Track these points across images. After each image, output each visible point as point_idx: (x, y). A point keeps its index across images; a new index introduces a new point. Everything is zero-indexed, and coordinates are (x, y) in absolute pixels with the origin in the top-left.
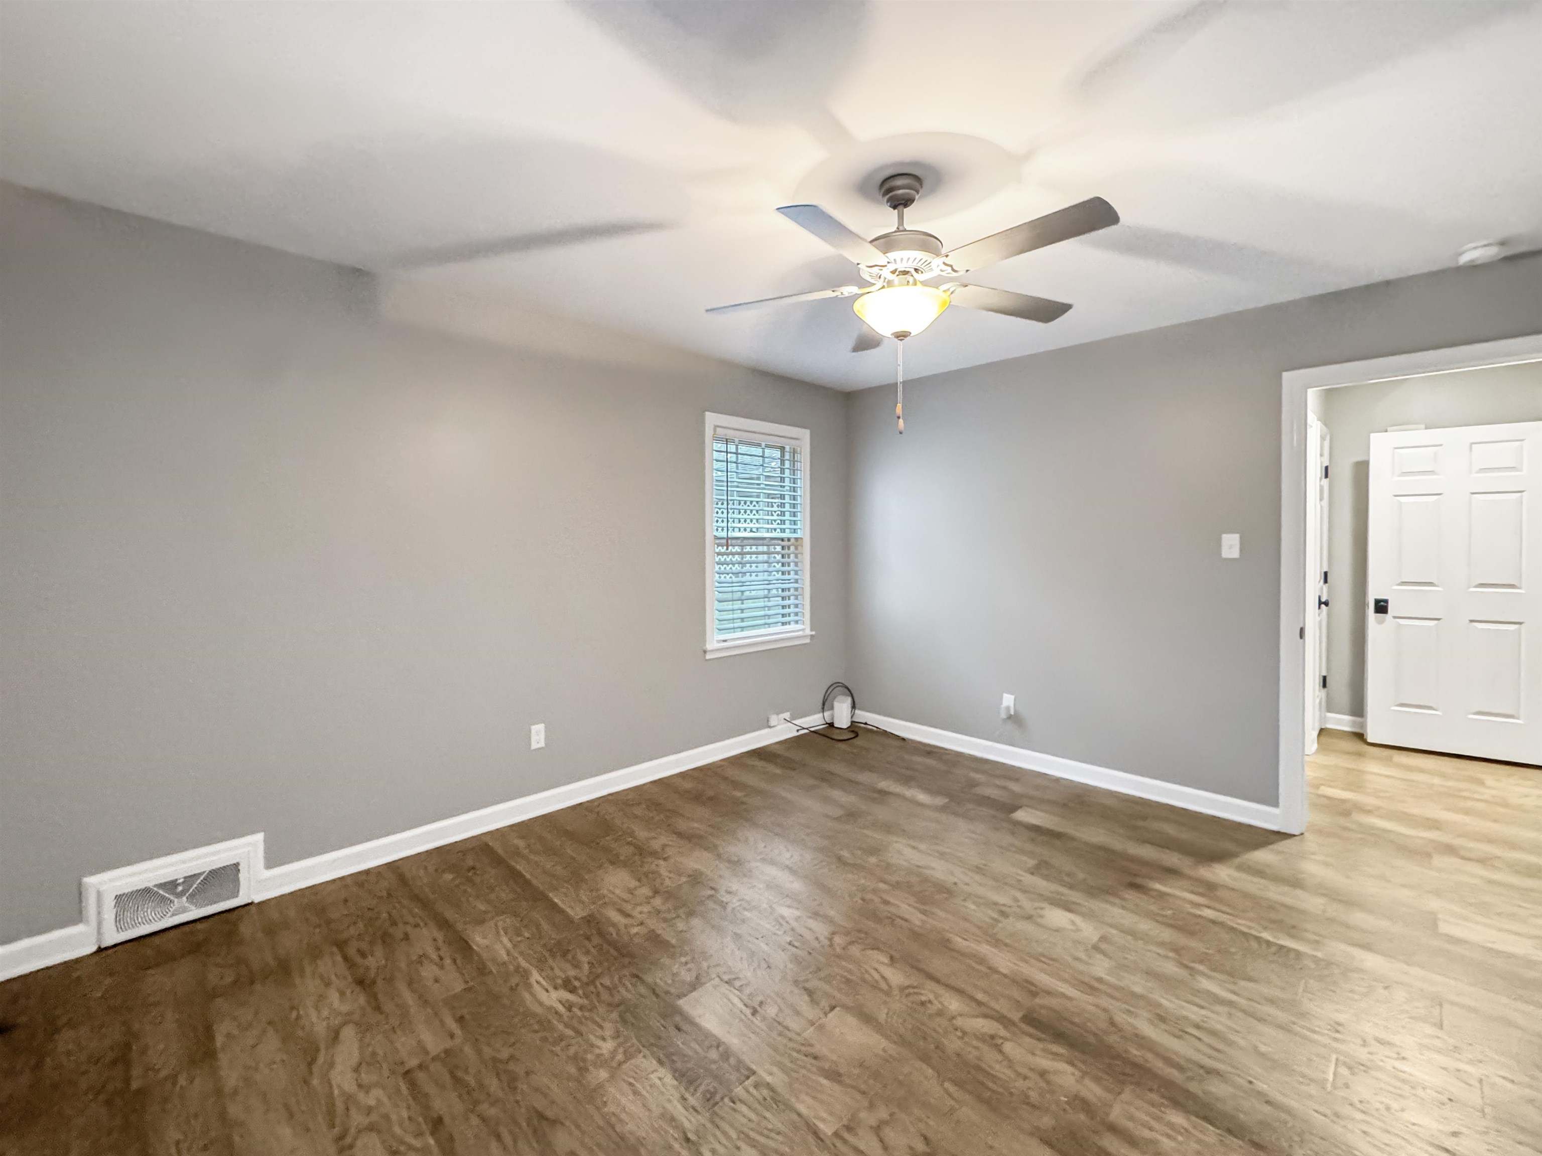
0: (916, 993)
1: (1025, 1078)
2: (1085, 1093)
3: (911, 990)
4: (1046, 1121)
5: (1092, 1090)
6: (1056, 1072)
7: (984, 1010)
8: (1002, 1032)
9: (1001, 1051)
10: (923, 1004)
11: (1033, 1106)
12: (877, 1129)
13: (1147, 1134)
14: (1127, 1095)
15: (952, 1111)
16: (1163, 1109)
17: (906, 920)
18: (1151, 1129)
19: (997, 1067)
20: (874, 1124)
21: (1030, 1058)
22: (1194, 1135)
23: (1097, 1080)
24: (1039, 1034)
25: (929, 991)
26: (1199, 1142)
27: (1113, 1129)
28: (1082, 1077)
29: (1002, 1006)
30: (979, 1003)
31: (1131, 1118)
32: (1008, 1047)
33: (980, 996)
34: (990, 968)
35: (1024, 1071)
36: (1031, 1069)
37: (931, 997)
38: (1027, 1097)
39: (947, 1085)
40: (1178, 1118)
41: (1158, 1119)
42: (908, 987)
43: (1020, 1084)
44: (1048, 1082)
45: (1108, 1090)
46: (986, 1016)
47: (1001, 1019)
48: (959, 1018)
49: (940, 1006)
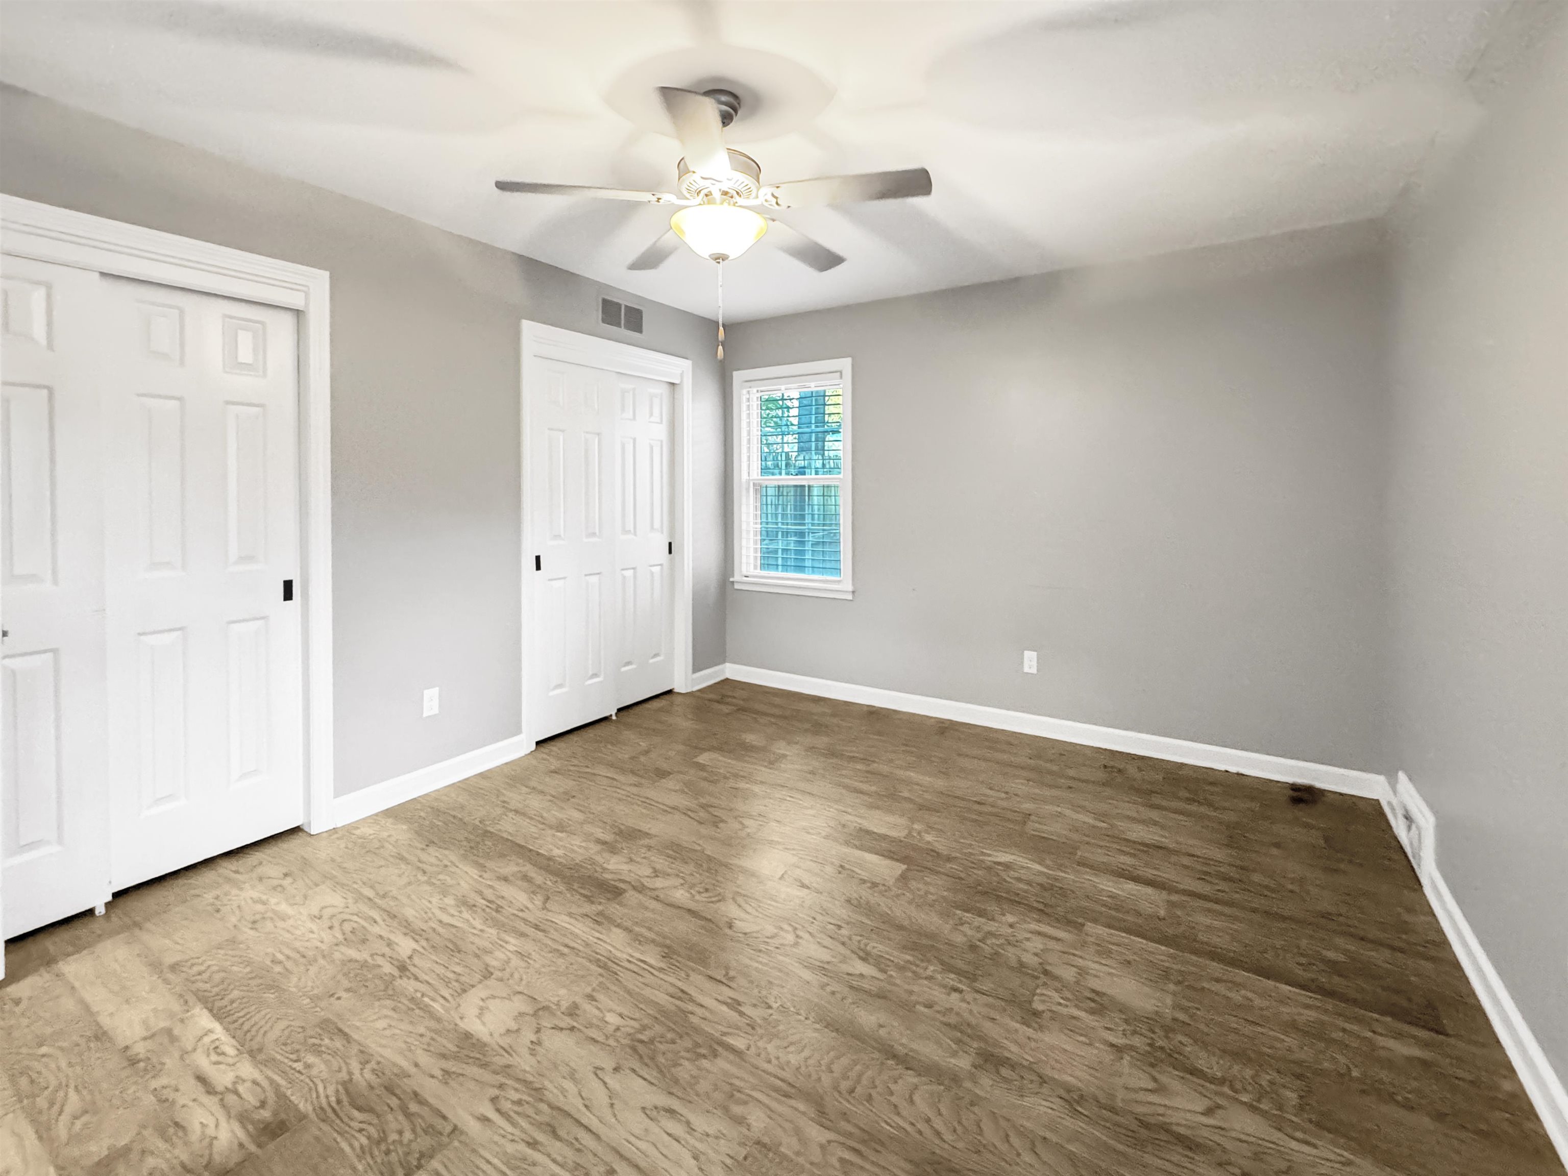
0: (710, 897)
3: (714, 899)
7: (654, 894)
8: (646, 880)
10: (707, 890)
17: (710, 978)
25: (699, 902)
29: (637, 898)
30: (657, 899)
32: (648, 873)
33: (654, 904)
37: (697, 897)
42: (719, 901)
46: (654, 889)
47: (642, 889)
48: (677, 884)
49: (692, 891)
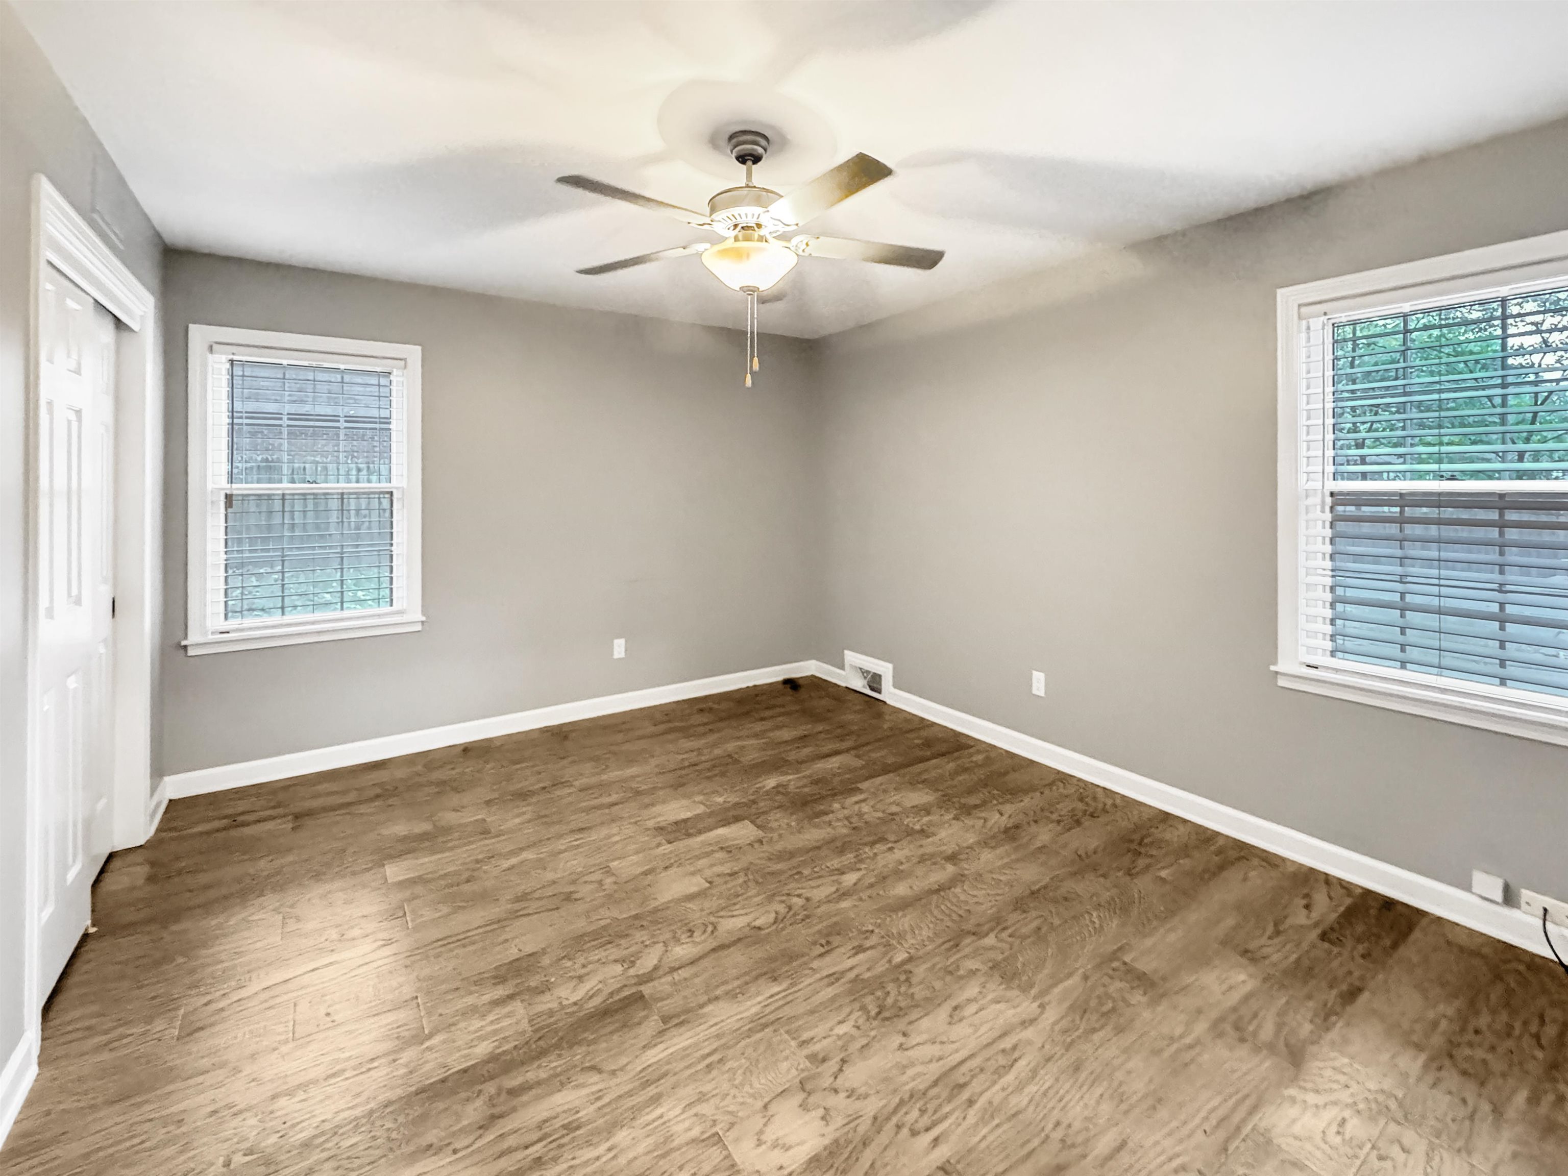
0: (704, 931)
1: (584, 966)
2: (547, 997)
3: (709, 930)
4: (546, 961)
5: (546, 1003)
6: (575, 989)
7: (665, 969)
8: (632, 972)
9: (616, 961)
10: (690, 931)
11: (560, 960)
12: (600, 883)
13: (491, 1017)
14: (525, 1025)
15: (588, 917)
16: (496, 1044)
18: (492, 1022)
19: (604, 954)
20: (603, 883)
21: (599, 977)
22: (465, 1049)
23: (551, 1013)
24: (616, 998)
25: (706, 940)
26: (459, 1049)
27: (511, 997)
28: (560, 1003)
29: (662, 985)
31: (509, 1015)
32: (619, 968)
33: (683, 973)
34: (717, 998)
35: (590, 967)
36: (588, 974)
37: (697, 940)
38: (570, 959)
39: (609, 921)
40: (483, 1049)
41: (495, 1032)
42: (715, 928)
43: (581, 960)
44: (572, 978)
45: (539, 1015)
46: (656, 968)
47: (647, 978)
48: (663, 949)
49: (684, 941)
